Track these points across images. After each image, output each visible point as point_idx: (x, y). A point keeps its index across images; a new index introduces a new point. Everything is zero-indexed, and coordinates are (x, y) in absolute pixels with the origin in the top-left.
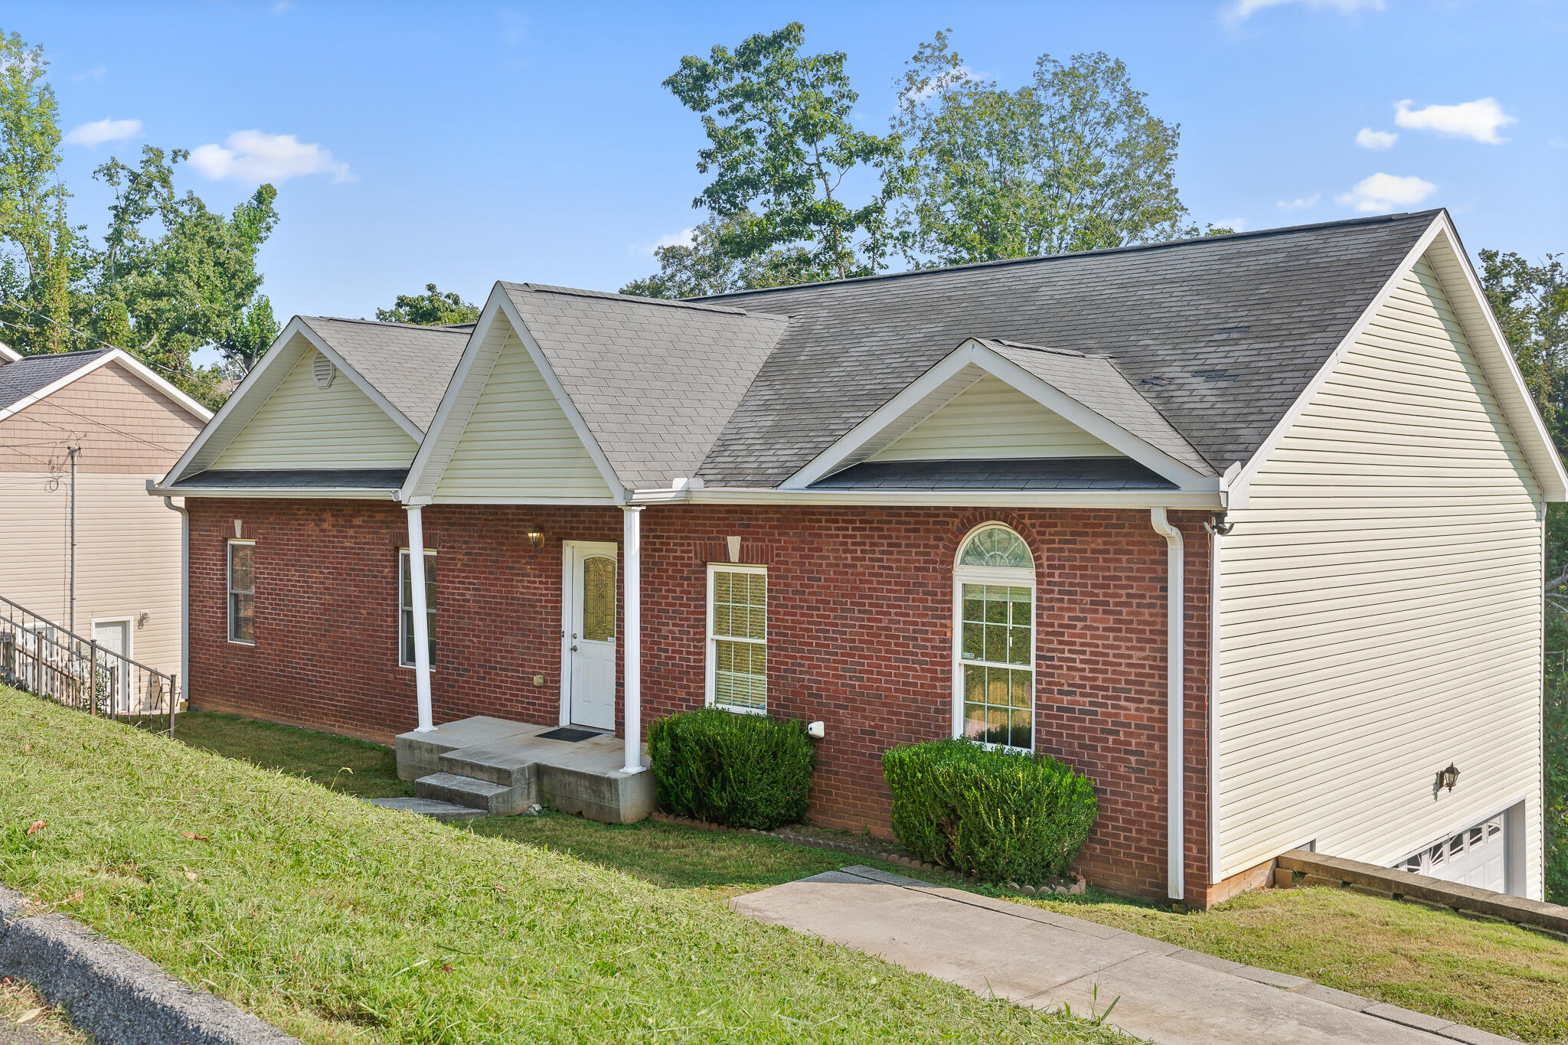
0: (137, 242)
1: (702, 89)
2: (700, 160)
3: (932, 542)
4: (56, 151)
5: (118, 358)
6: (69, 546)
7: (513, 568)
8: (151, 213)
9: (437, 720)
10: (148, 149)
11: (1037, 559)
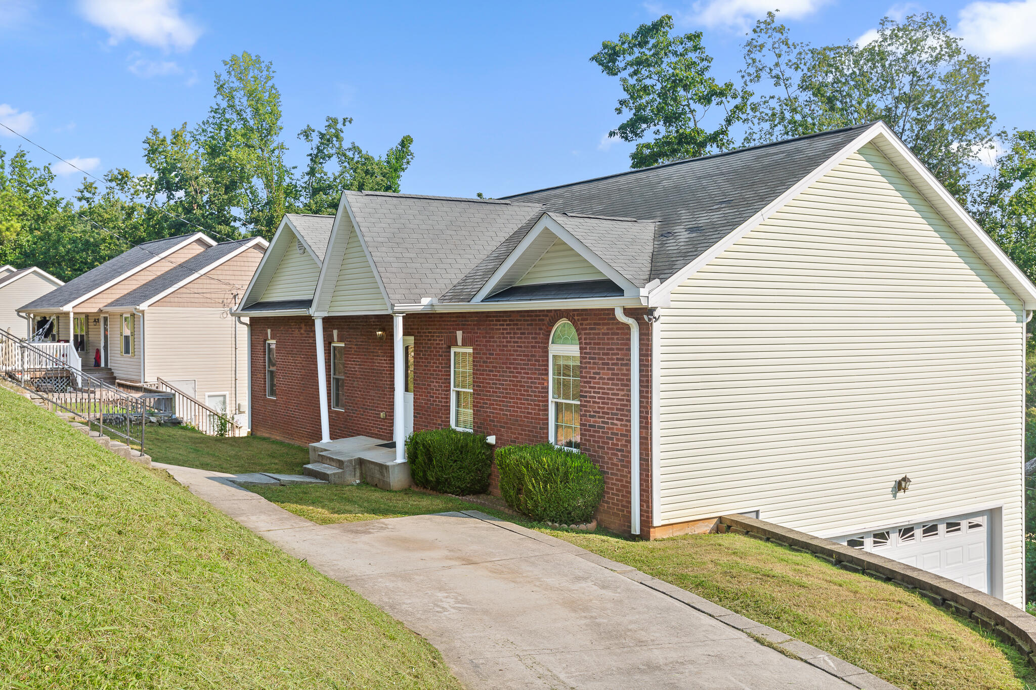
0: (322, 175)
1: (614, 61)
2: (618, 106)
3: (538, 331)
4: (279, 123)
5: (259, 242)
6: (234, 349)
7: (373, 352)
8: (329, 157)
9: (333, 436)
10: (328, 119)
11: (580, 339)
